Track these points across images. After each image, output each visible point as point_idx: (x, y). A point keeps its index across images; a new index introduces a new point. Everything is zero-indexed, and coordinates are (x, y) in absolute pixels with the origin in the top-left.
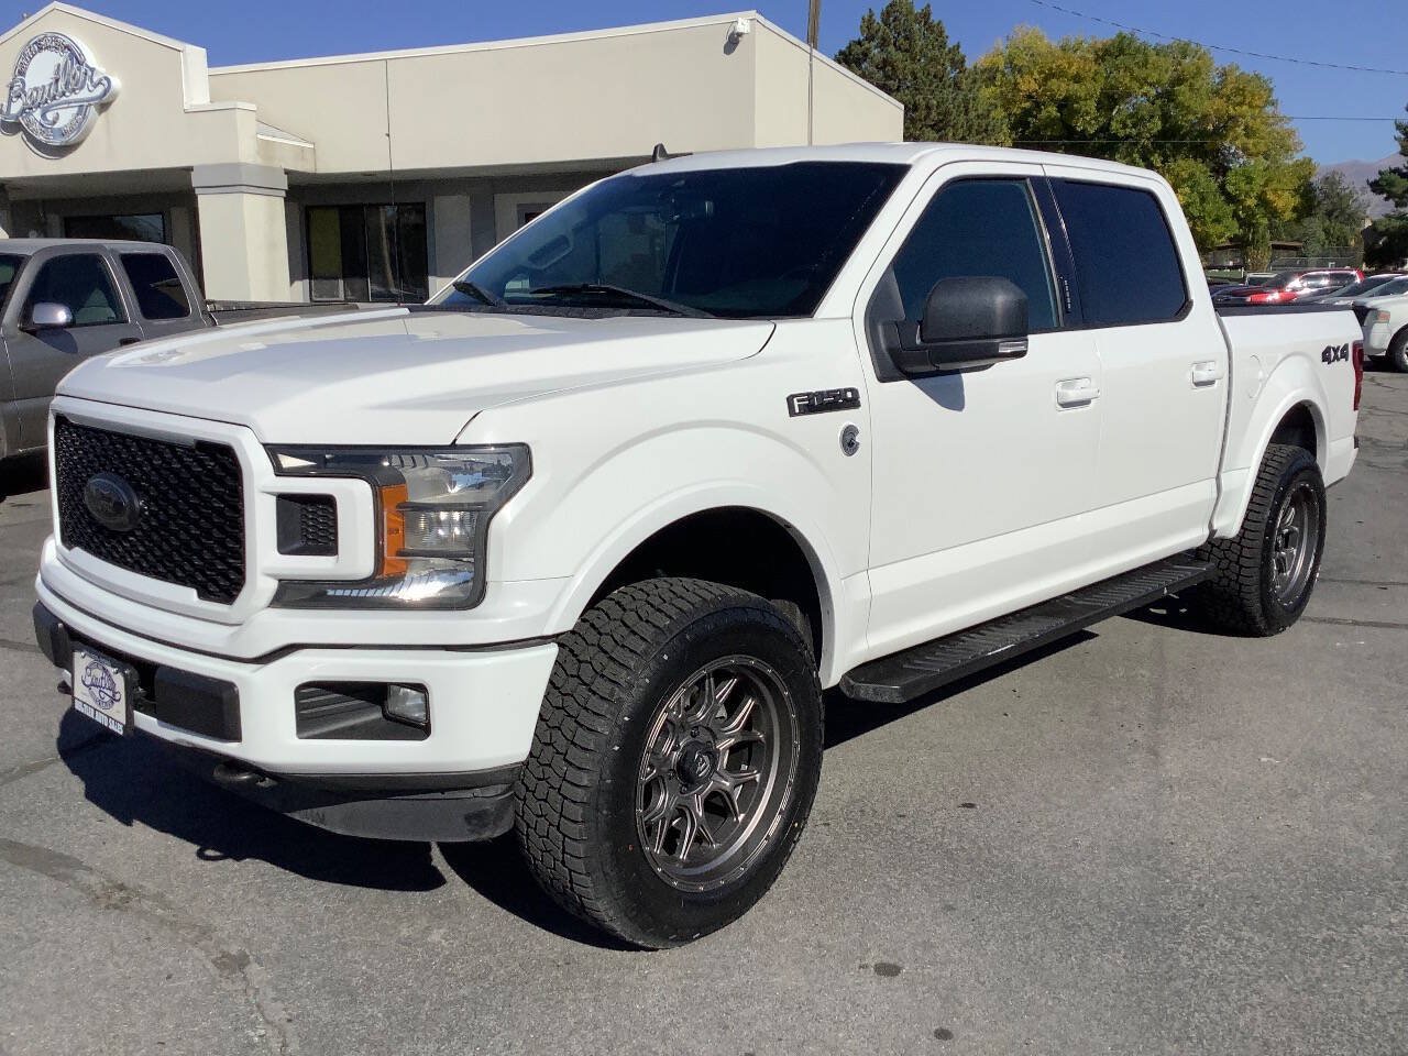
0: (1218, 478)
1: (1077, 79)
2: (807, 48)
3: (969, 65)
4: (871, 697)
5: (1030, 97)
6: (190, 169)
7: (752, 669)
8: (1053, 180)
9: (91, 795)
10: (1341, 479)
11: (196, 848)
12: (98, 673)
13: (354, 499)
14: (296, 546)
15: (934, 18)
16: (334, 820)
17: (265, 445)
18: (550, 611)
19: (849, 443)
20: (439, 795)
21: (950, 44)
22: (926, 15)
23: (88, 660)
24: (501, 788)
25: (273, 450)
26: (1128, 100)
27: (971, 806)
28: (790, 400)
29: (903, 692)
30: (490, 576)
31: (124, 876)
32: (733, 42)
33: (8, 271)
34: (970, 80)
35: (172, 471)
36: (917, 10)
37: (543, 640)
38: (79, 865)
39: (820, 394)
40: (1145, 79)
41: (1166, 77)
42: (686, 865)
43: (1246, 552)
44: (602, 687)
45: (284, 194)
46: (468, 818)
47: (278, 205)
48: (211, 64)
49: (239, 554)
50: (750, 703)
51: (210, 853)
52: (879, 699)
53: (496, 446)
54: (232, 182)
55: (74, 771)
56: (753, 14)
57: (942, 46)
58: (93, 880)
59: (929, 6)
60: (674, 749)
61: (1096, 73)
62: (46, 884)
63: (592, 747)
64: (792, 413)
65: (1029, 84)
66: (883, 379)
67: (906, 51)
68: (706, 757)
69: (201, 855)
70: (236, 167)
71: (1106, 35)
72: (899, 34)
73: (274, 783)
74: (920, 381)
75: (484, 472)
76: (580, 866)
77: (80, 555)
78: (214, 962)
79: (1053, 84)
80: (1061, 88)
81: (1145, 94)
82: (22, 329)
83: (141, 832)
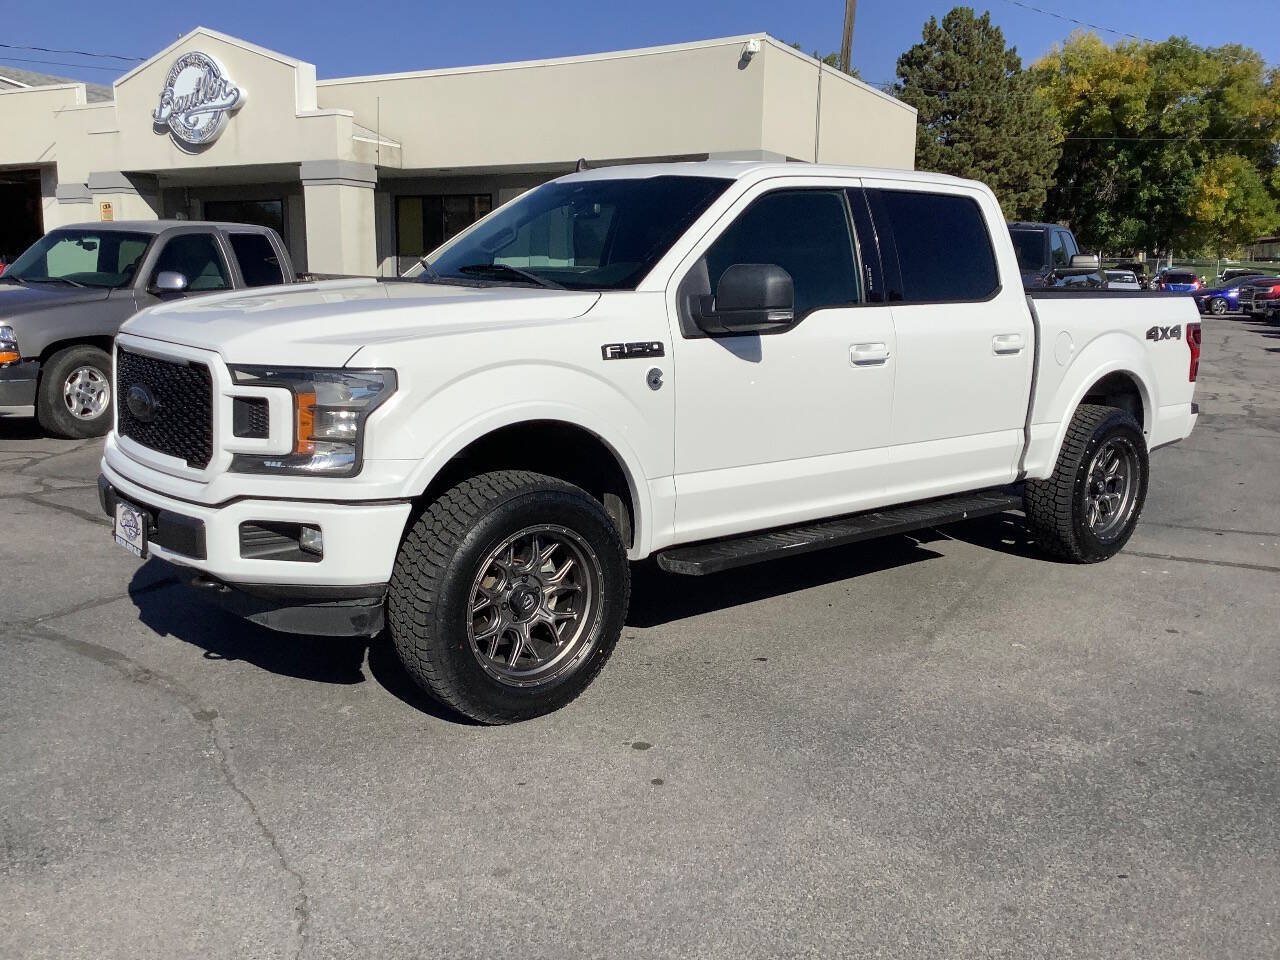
0: (1026, 429)
1: (1129, 80)
2: (817, 63)
3: (1024, 67)
4: (678, 570)
5: (1082, 97)
6: (299, 164)
7: (563, 535)
8: (869, 191)
9: (143, 618)
10: (1180, 440)
11: (204, 651)
12: (129, 517)
13: (280, 400)
14: (244, 432)
15: (993, 24)
16: (274, 620)
17: (227, 364)
18: (405, 481)
19: (654, 380)
20: (335, 604)
21: (1007, 48)
22: (985, 22)
23: (125, 509)
24: (373, 600)
25: (233, 368)
26: (1177, 100)
27: (765, 660)
28: (604, 349)
29: (703, 568)
30: (366, 456)
31: (150, 667)
32: (746, 59)
33: (139, 246)
34: (1024, 82)
35: (175, 381)
36: (977, 16)
37: (402, 500)
38: (123, 657)
39: (630, 346)
40: (1194, 80)
41: (1215, 79)
42: (515, 670)
43: (1060, 491)
44: (445, 536)
45: (374, 186)
46: (354, 620)
47: (370, 194)
48: (319, 77)
49: (209, 436)
50: (570, 563)
51: (212, 655)
52: (684, 572)
53: (377, 369)
54: (332, 176)
55: (135, 604)
56: (763, 35)
57: (1000, 49)
58: (129, 666)
59: (988, 13)
60: (507, 588)
61: (1147, 74)
62: (98, 666)
63: (434, 575)
64: (605, 357)
65: (1081, 85)
66: (687, 336)
67: (965, 54)
68: (531, 596)
69: (206, 656)
70: (335, 163)
71: (1159, 40)
72: (959, 39)
73: (229, 590)
74: (721, 339)
75: (369, 387)
76: (424, 656)
77: (127, 440)
78: (194, 715)
79: (1106, 84)
80: (1113, 88)
81: (1194, 95)
82: (149, 292)
83: (171, 641)
